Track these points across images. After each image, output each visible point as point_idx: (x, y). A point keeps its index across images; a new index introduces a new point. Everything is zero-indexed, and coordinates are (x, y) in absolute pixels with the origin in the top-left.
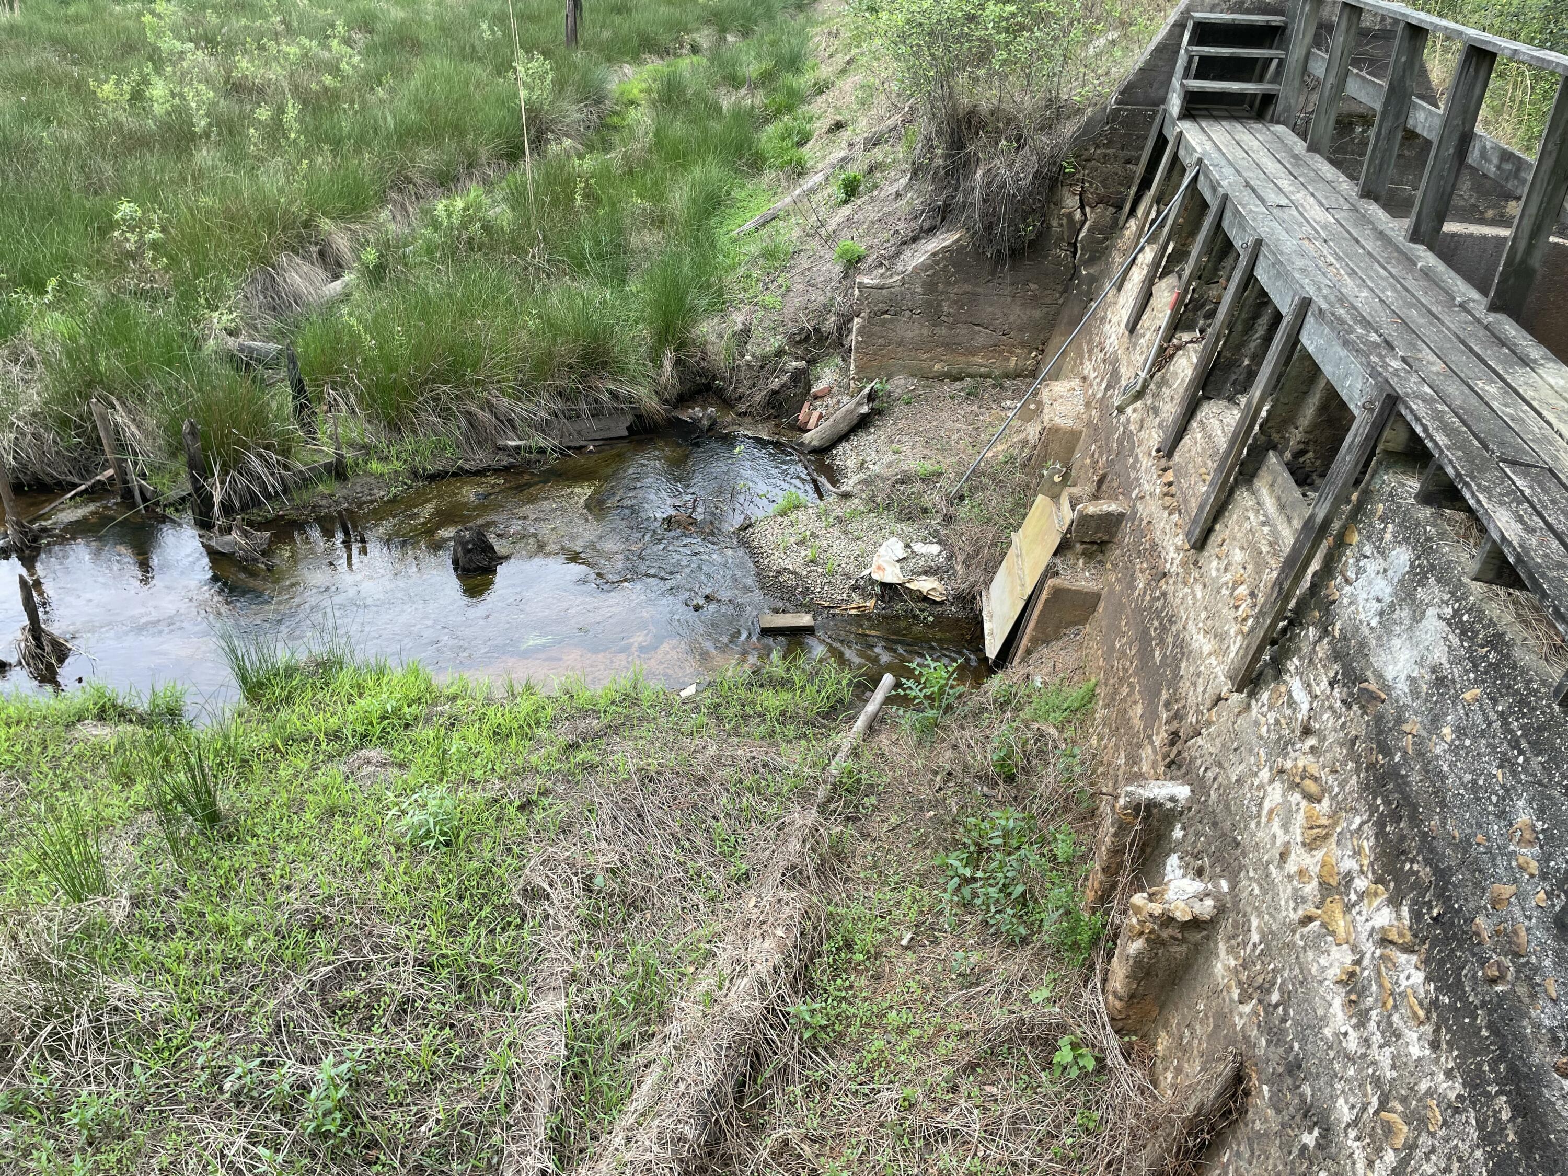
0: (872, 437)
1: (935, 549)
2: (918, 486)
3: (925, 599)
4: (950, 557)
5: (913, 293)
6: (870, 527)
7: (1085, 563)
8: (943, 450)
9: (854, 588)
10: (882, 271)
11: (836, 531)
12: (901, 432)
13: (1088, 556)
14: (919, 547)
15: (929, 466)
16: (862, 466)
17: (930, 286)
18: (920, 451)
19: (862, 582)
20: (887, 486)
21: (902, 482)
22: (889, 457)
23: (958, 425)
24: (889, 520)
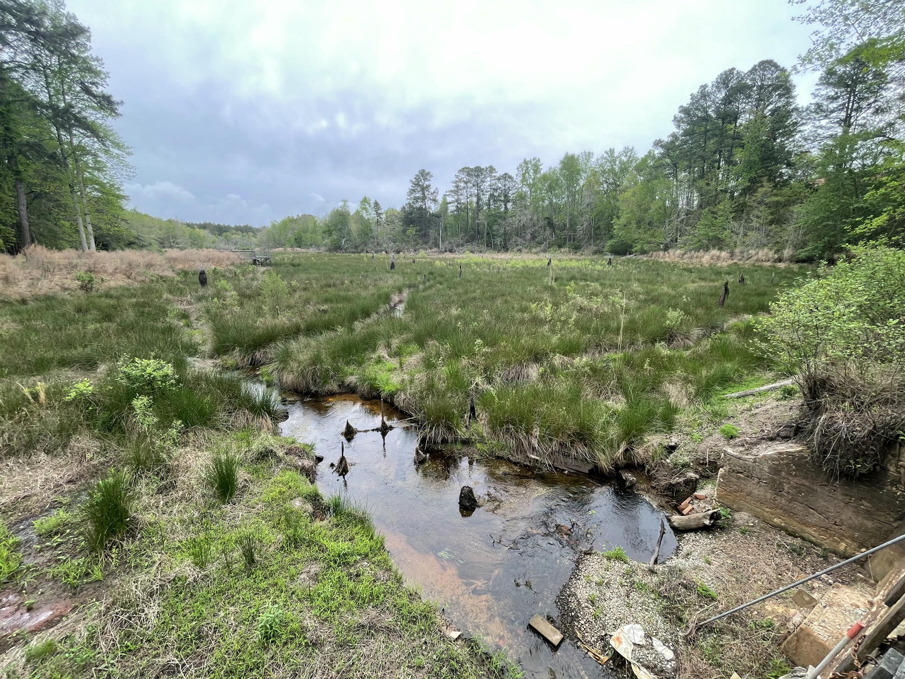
1: (669, 654)
2: (693, 597)
4: (676, 669)
5: (761, 470)
6: (642, 604)
9: (602, 639)
10: (741, 449)
11: (623, 591)
14: (657, 644)
15: (713, 588)
17: (775, 470)
19: (608, 638)
20: (675, 582)
21: (685, 587)
22: (700, 562)
23: (767, 569)
24: (656, 608)
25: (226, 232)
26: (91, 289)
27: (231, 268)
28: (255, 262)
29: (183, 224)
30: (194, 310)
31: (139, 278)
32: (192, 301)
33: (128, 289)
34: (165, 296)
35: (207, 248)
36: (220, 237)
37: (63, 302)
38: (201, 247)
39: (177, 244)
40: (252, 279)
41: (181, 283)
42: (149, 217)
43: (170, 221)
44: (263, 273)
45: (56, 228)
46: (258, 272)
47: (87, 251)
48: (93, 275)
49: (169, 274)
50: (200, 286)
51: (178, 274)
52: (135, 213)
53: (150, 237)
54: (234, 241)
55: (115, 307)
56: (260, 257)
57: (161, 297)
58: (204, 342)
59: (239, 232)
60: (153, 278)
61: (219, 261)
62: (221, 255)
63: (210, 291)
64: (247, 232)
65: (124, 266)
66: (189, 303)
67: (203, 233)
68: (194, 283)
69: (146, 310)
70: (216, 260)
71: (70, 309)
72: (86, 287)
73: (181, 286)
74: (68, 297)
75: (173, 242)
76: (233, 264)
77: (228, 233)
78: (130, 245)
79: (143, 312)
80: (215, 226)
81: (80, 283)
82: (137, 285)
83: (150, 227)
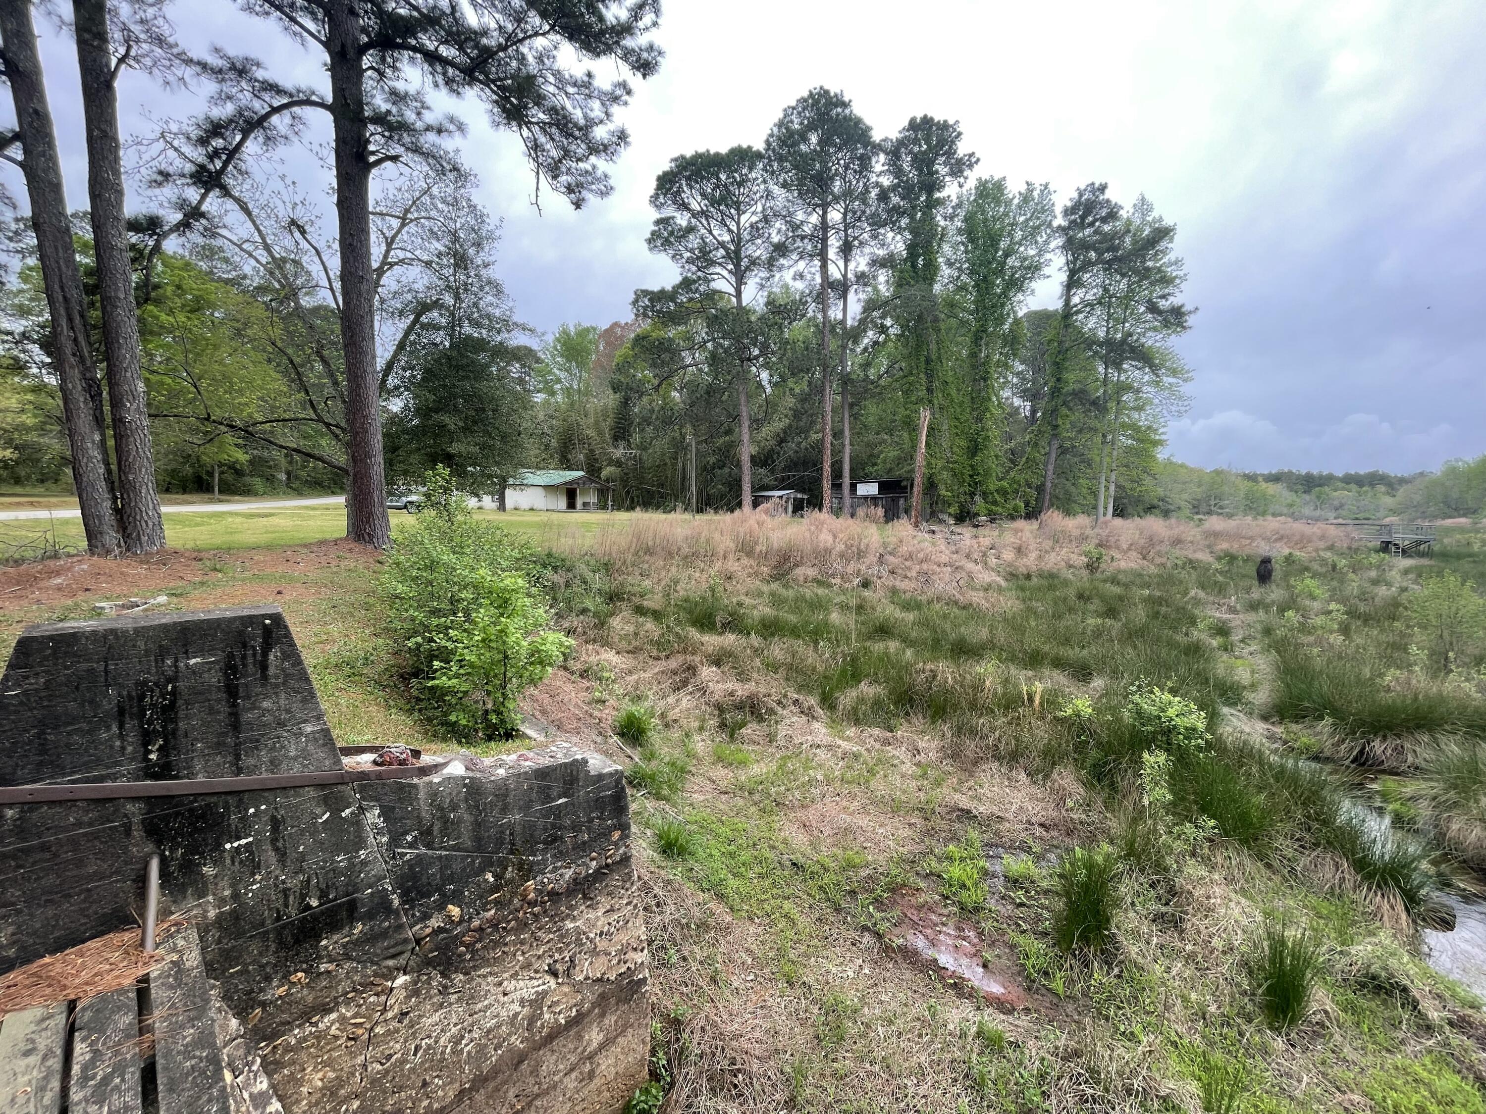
25: (1320, 485)
26: (1097, 569)
27: (1328, 555)
28: (1385, 547)
29: (1238, 475)
30: (1239, 622)
31: (1158, 560)
32: (1238, 607)
33: (1140, 575)
34: (1192, 593)
35: (1274, 515)
36: (1307, 497)
37: (1066, 583)
38: (1264, 514)
39: (1221, 508)
40: (1375, 582)
41: (1221, 573)
42: (1187, 468)
43: (1218, 472)
44: (1406, 572)
45: (1073, 489)
46: (1391, 568)
47: (1102, 519)
48: (1103, 552)
49: (1204, 557)
50: (1256, 583)
51: (1219, 559)
52: (1169, 463)
53: (1181, 498)
54: (1336, 503)
55: (1121, 598)
56: (1402, 538)
57: (1186, 593)
58: (1253, 686)
59: (1353, 487)
60: (1180, 562)
61: (1303, 541)
62: (1308, 530)
63: (1275, 593)
64: (1372, 485)
65: (1143, 541)
66: (1232, 610)
67: (1272, 489)
68: (1244, 576)
69: (1163, 609)
70: (1297, 538)
71: (1071, 593)
72: (1092, 567)
73: (1220, 578)
74: (1071, 577)
75: (1215, 505)
76: (1331, 548)
77: (1326, 489)
78: (1150, 509)
79: (1158, 613)
80: (1299, 477)
81: (1086, 560)
82: (1153, 570)
83: (1185, 483)
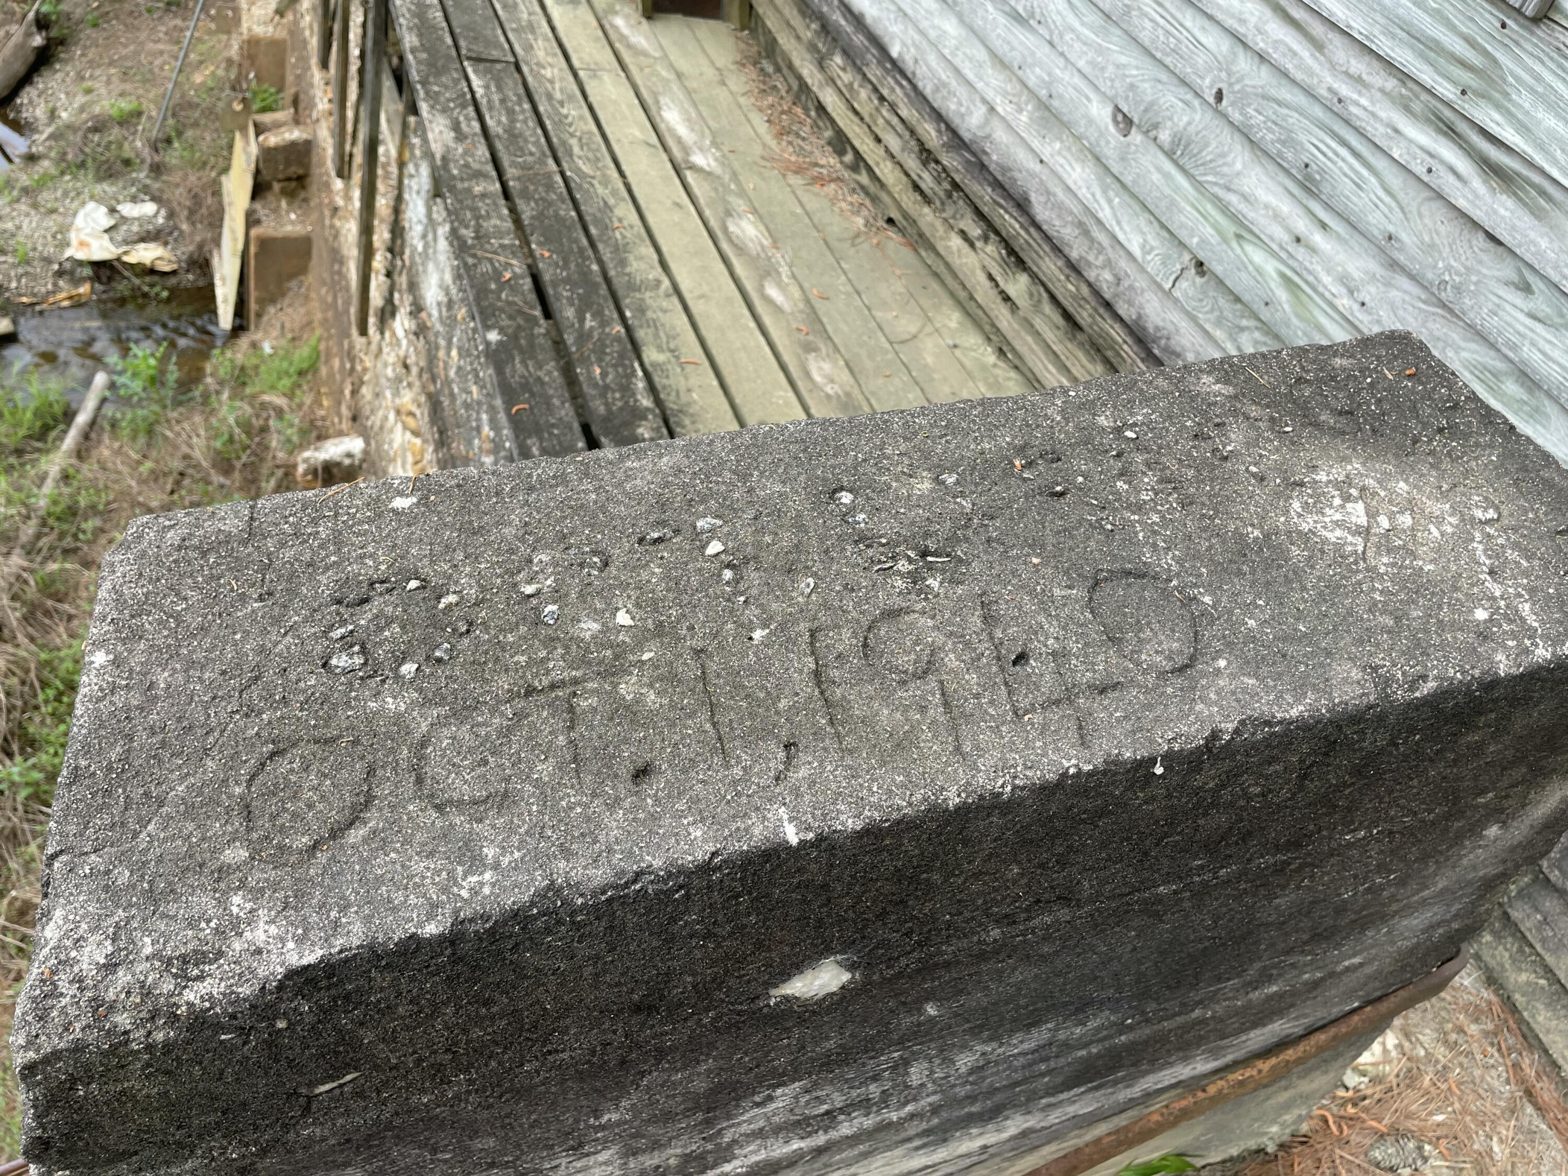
0: (59, 76)
1: (149, 208)
2: (116, 133)
3: (152, 271)
4: (171, 215)
6: (66, 194)
7: (289, 204)
8: (145, 81)
9: (60, 274)
11: (23, 207)
12: (92, 64)
13: (290, 195)
14: (128, 209)
15: (126, 105)
16: (53, 114)
18: (117, 86)
19: (68, 266)
20: (78, 138)
21: (95, 130)
22: (80, 99)
23: (160, 46)
24: (86, 182)
